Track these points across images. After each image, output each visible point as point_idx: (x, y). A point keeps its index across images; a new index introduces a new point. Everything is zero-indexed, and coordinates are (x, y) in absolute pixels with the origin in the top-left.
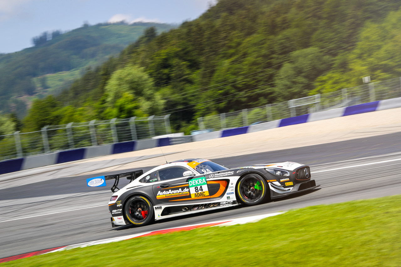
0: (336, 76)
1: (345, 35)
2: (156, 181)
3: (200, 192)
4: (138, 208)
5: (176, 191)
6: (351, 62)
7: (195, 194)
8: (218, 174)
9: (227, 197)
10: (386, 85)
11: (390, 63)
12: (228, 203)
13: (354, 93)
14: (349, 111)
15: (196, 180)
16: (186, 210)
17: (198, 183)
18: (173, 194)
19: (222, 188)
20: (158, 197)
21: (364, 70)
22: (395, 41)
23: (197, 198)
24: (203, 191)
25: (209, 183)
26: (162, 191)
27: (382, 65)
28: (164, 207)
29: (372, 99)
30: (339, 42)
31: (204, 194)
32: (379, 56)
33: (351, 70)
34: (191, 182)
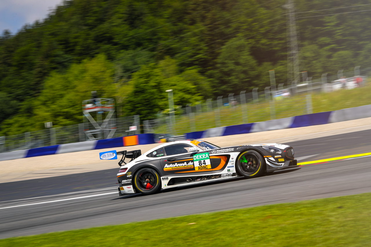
0: (22, 120)
1: (32, 83)
2: (162, 156)
3: (203, 165)
4: (145, 179)
5: (181, 164)
6: (36, 108)
7: (199, 167)
8: (220, 150)
9: (228, 170)
10: (67, 130)
11: (72, 111)
12: (228, 175)
13: (38, 137)
14: (31, 154)
15: (200, 155)
16: (190, 181)
17: (202, 158)
18: (179, 167)
19: (223, 162)
20: (165, 169)
21: (47, 116)
22: (77, 91)
23: (200, 170)
24: (206, 164)
25: (211, 157)
26: (169, 164)
27: (64, 112)
28: (170, 178)
29: (53, 143)
30: (26, 89)
31: (207, 167)
32: (62, 104)
33: (35, 115)
34: (195, 157)
